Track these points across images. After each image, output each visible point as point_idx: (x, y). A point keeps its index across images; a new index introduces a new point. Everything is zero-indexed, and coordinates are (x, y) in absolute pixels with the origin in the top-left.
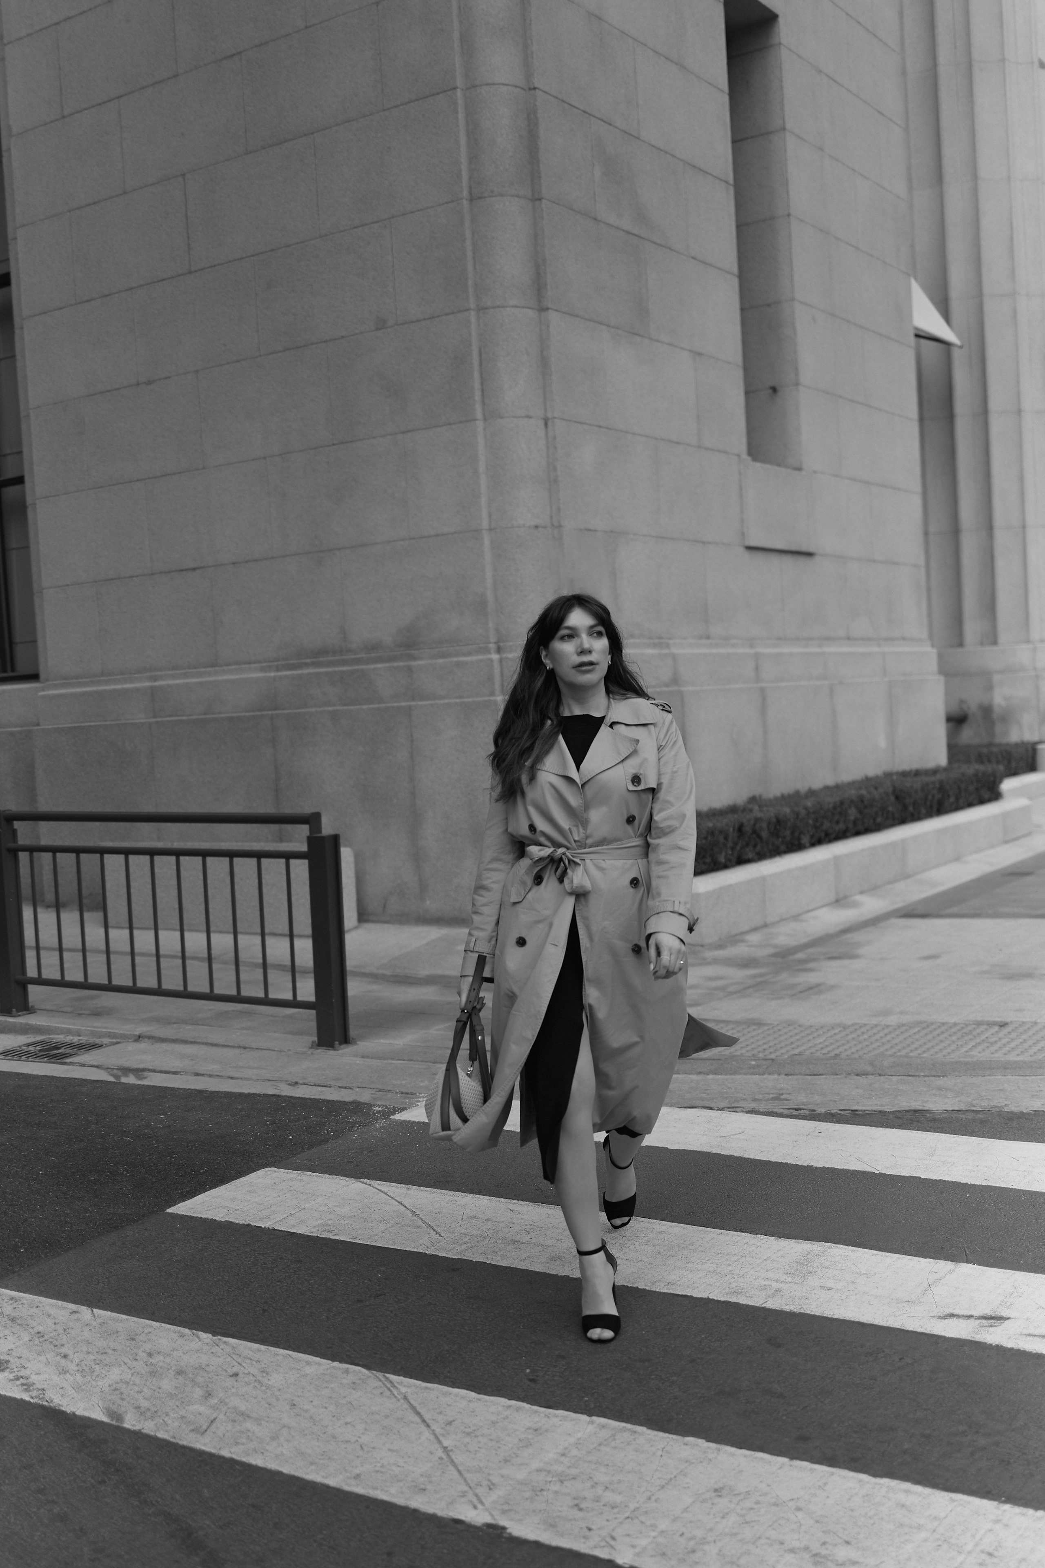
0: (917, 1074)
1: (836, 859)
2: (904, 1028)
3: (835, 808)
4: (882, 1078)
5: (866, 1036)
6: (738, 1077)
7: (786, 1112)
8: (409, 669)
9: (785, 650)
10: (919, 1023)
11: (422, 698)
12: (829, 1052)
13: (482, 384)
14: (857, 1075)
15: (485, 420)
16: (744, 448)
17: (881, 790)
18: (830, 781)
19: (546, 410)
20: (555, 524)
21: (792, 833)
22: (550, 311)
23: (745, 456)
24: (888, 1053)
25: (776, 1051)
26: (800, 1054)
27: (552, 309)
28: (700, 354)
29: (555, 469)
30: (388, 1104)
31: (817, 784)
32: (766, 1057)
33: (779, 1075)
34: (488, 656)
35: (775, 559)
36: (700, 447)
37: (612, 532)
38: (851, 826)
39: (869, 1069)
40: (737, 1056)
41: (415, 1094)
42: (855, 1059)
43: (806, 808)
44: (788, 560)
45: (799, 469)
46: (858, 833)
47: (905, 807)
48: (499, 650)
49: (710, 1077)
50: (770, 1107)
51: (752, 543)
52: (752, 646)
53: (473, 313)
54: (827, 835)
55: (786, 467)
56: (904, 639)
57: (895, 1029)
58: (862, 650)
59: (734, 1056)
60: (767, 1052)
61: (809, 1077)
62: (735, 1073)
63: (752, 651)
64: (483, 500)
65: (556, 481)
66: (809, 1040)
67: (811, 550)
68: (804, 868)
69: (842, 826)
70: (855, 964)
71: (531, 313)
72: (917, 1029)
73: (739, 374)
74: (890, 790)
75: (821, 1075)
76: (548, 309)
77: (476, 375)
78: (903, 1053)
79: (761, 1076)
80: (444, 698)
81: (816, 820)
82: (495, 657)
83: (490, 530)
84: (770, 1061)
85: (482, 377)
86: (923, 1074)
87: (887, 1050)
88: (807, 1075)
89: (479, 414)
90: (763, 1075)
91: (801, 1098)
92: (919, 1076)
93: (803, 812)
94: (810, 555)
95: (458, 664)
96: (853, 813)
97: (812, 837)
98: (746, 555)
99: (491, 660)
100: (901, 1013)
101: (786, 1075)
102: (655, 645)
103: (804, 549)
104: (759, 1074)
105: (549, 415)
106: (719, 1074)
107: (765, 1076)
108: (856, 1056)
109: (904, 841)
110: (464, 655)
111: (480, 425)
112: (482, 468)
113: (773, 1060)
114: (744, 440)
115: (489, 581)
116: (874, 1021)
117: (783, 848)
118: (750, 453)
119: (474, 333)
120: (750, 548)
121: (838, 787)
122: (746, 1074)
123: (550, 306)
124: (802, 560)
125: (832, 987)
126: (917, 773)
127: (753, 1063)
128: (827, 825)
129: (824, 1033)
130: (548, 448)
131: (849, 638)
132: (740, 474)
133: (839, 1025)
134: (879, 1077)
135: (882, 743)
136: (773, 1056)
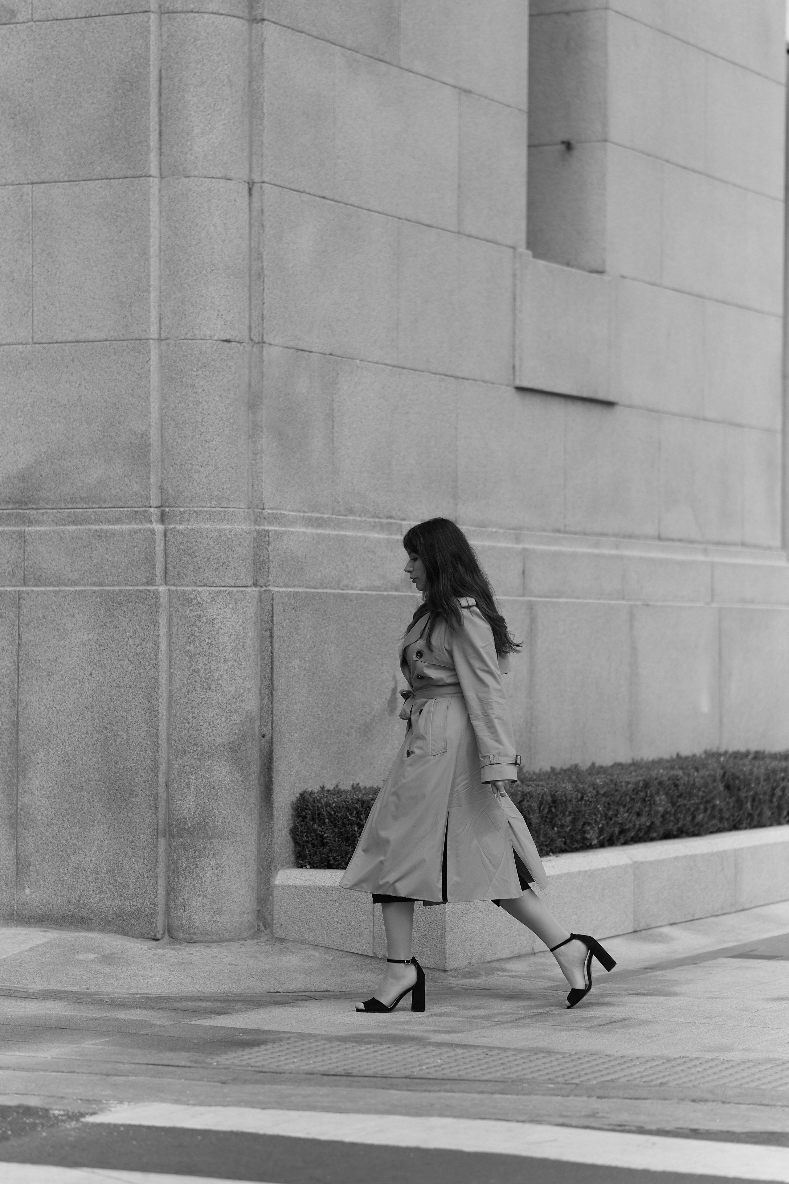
0: (773, 1103)
1: (637, 866)
2: (751, 1064)
3: (636, 791)
4: (727, 1106)
5: (699, 1069)
6: (533, 1097)
7: (607, 1127)
8: (22, 537)
9: (566, 548)
10: (770, 1060)
11: (38, 582)
12: (651, 1081)
13: (160, 123)
14: (694, 1101)
15: (162, 177)
16: (522, 237)
17: (704, 772)
18: (624, 758)
19: (251, 170)
20: (256, 339)
21: (574, 821)
22: (266, 22)
23: (522, 249)
24: (731, 1085)
25: (579, 1076)
26: (612, 1081)
27: (268, 21)
28: (468, 92)
29: (260, 257)
30: (69, 1108)
31: (606, 760)
32: (567, 1082)
33: (589, 1097)
34: (148, 526)
35: (557, 408)
36: (459, 233)
37: (331, 354)
38: (658, 821)
39: (709, 1096)
40: (528, 1079)
41: (101, 1101)
42: (688, 1088)
43: (594, 786)
44: (577, 411)
45: (601, 272)
46: (667, 836)
47: (740, 803)
48: (163, 518)
49: (497, 1096)
50: (585, 1122)
51: (526, 384)
52: (518, 539)
53: (153, 16)
54: (622, 832)
55: (579, 267)
56: (743, 544)
57: (739, 1064)
58: (679, 557)
59: (524, 1079)
60: (566, 1078)
61: (630, 1101)
62: (529, 1094)
63: (520, 546)
64: (153, 295)
65: (260, 275)
66: (622, 1069)
67: (611, 398)
68: (590, 874)
69: (644, 820)
70: (672, 1001)
71: (240, 25)
72: (769, 1066)
73: (521, 123)
74: (719, 773)
75: (644, 1099)
76: (263, 20)
77: (153, 110)
78: (753, 1085)
79: (565, 1098)
80: (74, 583)
81: (608, 806)
82: (158, 527)
83: (160, 340)
84: (575, 1086)
85: (160, 114)
86: (780, 1104)
87: (730, 1082)
88: (627, 1098)
89: (154, 170)
90: (567, 1096)
91: (624, 1117)
92: (775, 1106)
93: (590, 792)
94: (609, 404)
95: (99, 535)
96: (662, 803)
97: (601, 831)
98: (517, 399)
99: (153, 532)
100: (746, 1050)
101: (598, 1097)
102: (382, 527)
103: (601, 395)
104: (563, 1096)
105: (256, 178)
106: (508, 1094)
107: (571, 1098)
108: (690, 1085)
109: (737, 852)
110: (109, 522)
111: (154, 183)
112: (153, 250)
113: (577, 1084)
114: (523, 224)
115: (155, 416)
116: (709, 1056)
117: (559, 843)
118: (530, 245)
119: (153, 48)
120: (521, 389)
121: (636, 765)
122: (544, 1095)
123: (266, 16)
124: (597, 412)
125: (644, 1023)
126: (758, 756)
127: (552, 1086)
128: (623, 815)
129: (640, 1063)
130: (250, 225)
131: (660, 538)
132: (514, 276)
133: (660, 1057)
134: (723, 1105)
135: (705, 706)
136: (576, 1081)
